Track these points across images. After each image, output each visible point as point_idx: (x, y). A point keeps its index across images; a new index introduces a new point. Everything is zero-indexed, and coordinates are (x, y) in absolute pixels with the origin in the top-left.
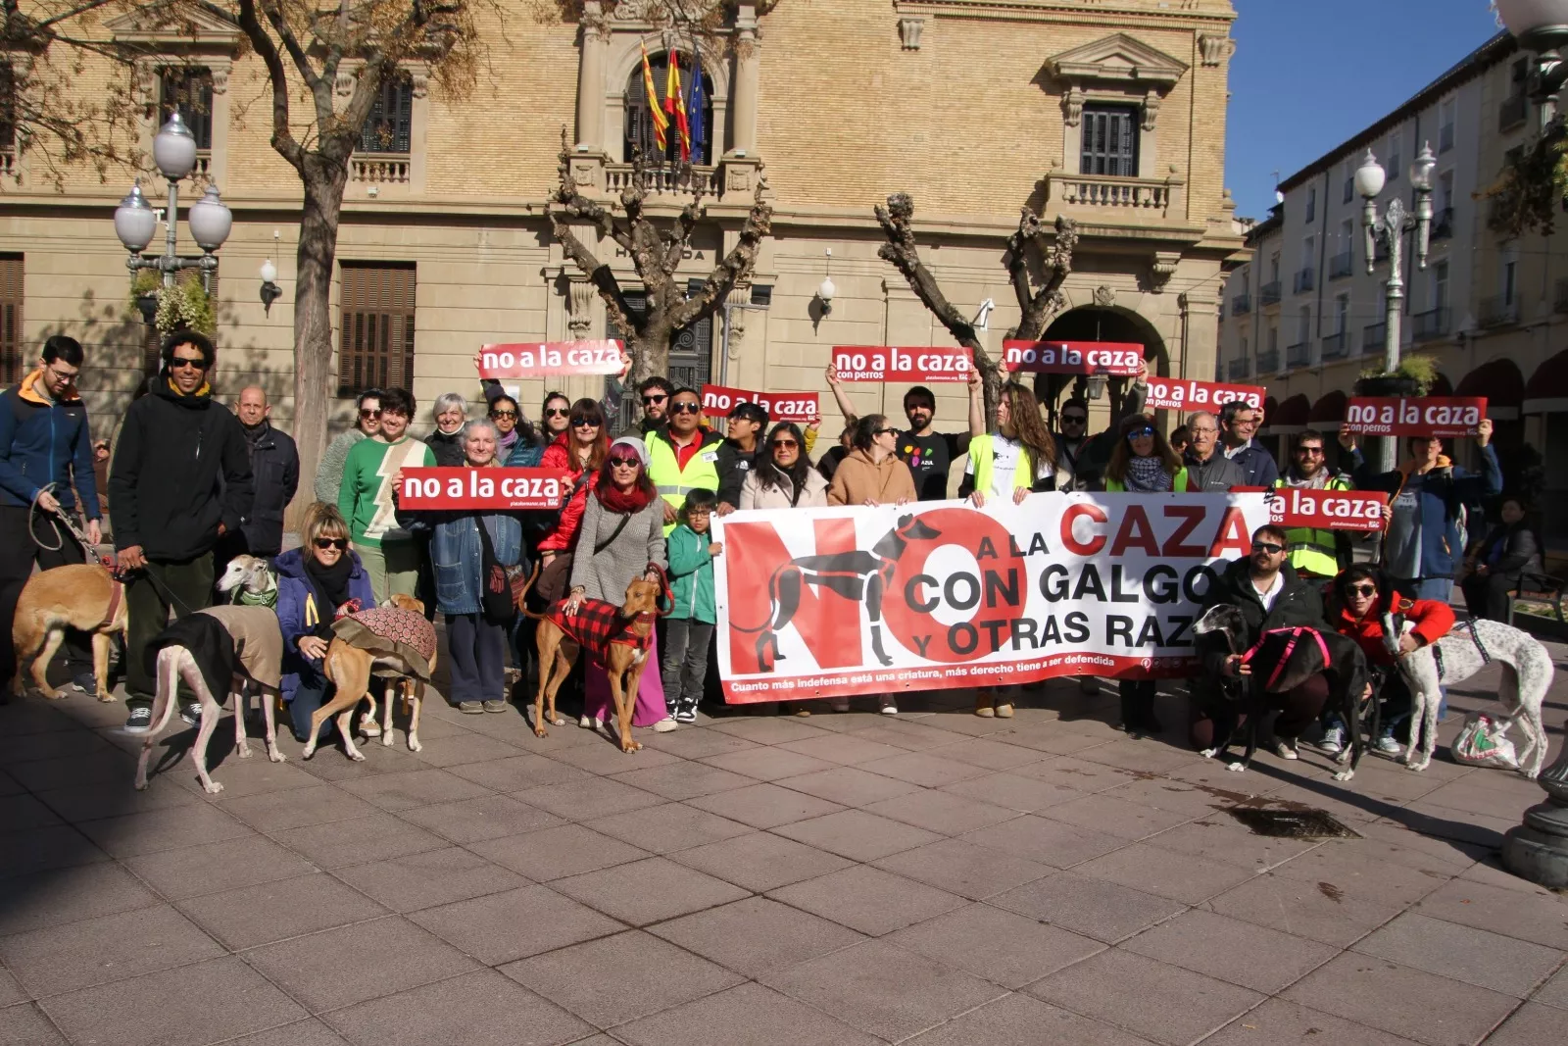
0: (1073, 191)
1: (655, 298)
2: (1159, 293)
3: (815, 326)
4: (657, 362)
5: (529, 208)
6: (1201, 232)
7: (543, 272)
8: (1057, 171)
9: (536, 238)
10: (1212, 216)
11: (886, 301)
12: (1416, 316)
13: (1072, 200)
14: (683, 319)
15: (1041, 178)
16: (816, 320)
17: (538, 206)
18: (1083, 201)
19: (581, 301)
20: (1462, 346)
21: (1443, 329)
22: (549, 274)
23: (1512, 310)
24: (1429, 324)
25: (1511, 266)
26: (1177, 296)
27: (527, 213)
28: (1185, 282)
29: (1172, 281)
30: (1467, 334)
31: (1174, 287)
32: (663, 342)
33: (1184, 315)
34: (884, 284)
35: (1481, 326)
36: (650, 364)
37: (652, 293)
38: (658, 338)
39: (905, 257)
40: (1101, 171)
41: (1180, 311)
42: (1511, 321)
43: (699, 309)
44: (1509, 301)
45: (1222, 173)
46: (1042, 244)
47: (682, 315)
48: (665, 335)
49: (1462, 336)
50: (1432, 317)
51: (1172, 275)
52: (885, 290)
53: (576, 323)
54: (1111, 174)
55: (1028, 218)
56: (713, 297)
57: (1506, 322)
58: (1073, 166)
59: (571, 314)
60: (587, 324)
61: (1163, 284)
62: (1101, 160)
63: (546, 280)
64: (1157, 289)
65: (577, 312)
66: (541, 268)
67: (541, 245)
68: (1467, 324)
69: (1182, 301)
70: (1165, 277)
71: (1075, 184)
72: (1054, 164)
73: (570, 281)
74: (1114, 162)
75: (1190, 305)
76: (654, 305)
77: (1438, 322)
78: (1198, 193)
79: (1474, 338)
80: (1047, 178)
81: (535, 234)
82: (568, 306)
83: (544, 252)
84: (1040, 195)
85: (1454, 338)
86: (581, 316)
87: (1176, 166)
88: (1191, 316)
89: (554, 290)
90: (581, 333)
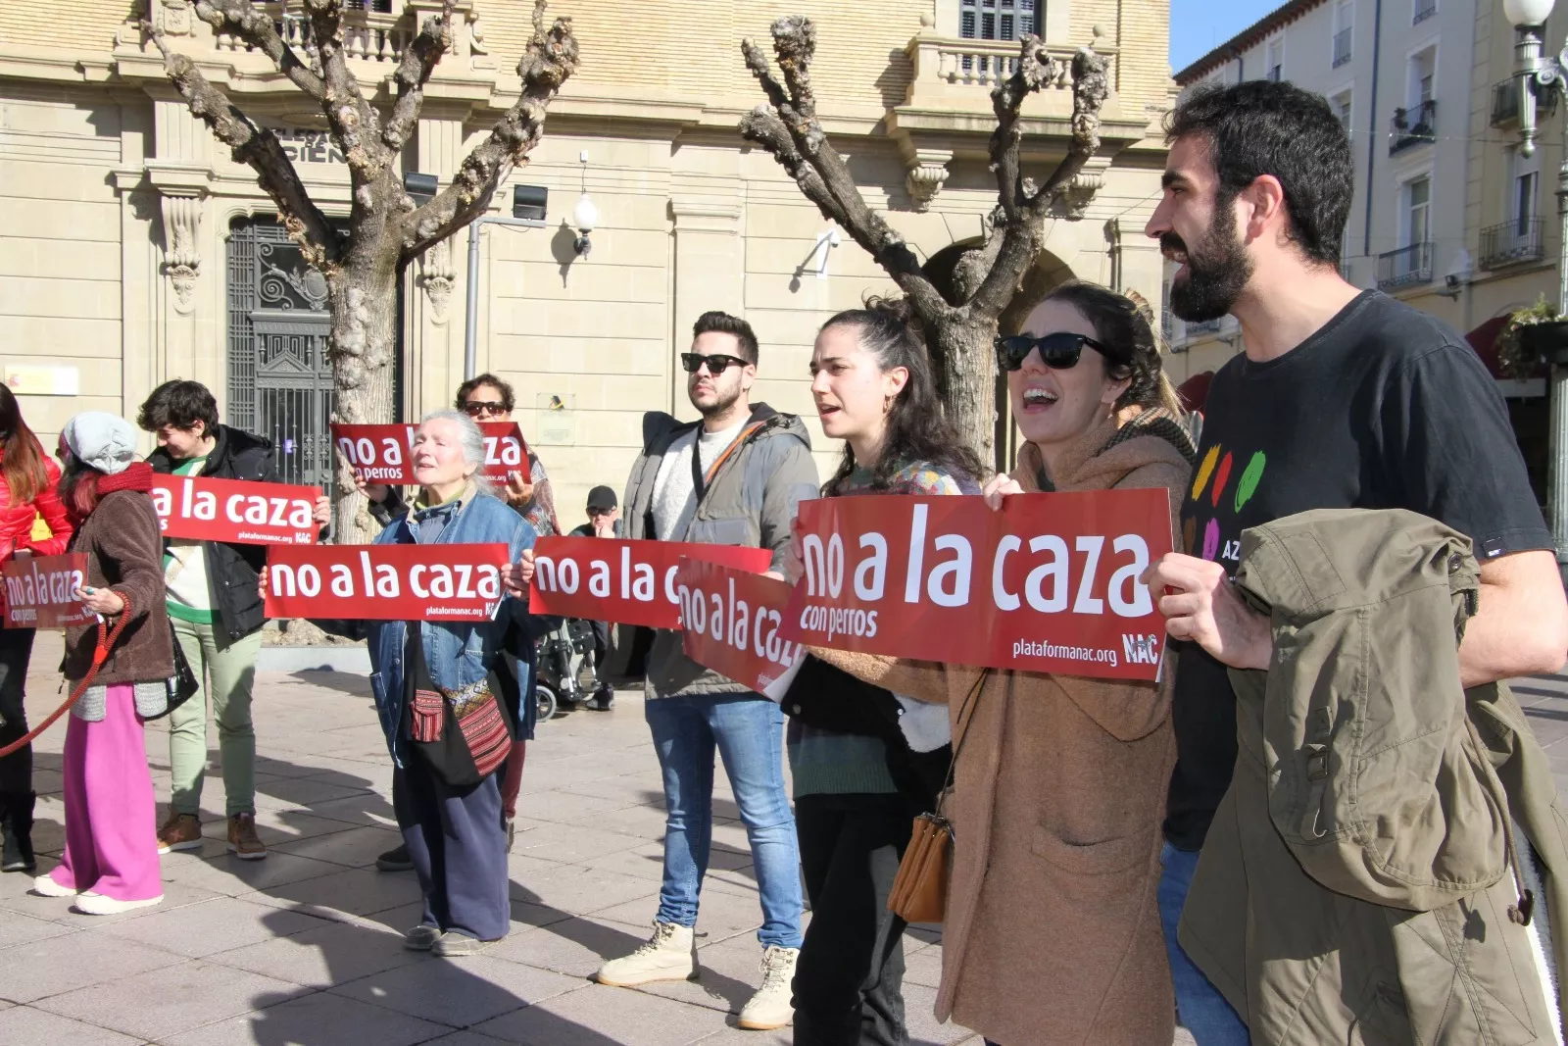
0: (952, 64)
1: (372, 192)
2: (1077, 219)
3: (564, 272)
4: (375, 310)
5: (80, 68)
6: (1142, 125)
7: (111, 179)
8: (927, 33)
9: (90, 120)
10: (1151, 103)
11: (674, 233)
12: (1382, 256)
13: (952, 79)
14: (423, 232)
15: (903, 45)
16: (565, 265)
17: (96, 65)
18: (968, 80)
19: (181, 228)
20: (1454, 296)
21: (1423, 272)
22: (122, 182)
23: (1530, 240)
24: (1401, 267)
25: (1525, 179)
26: (1104, 223)
27: (78, 77)
28: (1115, 202)
29: (1098, 201)
30: (1462, 278)
31: (1099, 210)
32: (385, 273)
33: (1114, 252)
34: (670, 206)
35: (1484, 268)
36: (362, 313)
37: (366, 182)
38: (377, 265)
39: (801, 130)
40: (988, 33)
41: (1108, 246)
42: (1531, 257)
43: (452, 212)
44: (1523, 230)
45: (1166, 38)
46: (908, 144)
47: (420, 224)
48: (388, 262)
49: (1453, 282)
50: (1407, 255)
51: (1097, 191)
52: (672, 216)
53: (174, 265)
54: (1003, 37)
55: (1033, 53)
56: (477, 192)
57: (1523, 259)
58: (949, 26)
59: (164, 250)
60: (193, 266)
61: (1084, 206)
62: (989, 19)
63: (118, 192)
64: (1075, 214)
65: (176, 246)
66: (106, 172)
67: (99, 132)
68: (1460, 263)
69: (1112, 231)
70: (1087, 194)
71: (955, 54)
72: (923, 23)
73: (161, 194)
74: (1008, 20)
75: (1123, 236)
76: (369, 204)
77: (1414, 265)
78: (1132, 67)
79: (1471, 284)
80: (914, 45)
81: (88, 113)
82: (158, 235)
83: (110, 144)
84: (901, 73)
85: (1440, 284)
86: (184, 252)
87: (1103, 27)
88: (1125, 253)
89: (130, 210)
90: (183, 281)
